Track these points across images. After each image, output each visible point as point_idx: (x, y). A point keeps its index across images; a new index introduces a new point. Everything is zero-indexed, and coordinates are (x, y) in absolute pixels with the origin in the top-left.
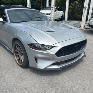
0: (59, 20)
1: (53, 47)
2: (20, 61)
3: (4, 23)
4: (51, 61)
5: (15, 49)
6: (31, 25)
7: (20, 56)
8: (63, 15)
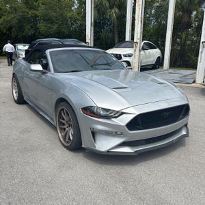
0: (150, 67)
1: (123, 113)
2: (67, 140)
3: (44, 73)
4: (120, 137)
5: (60, 117)
6: (92, 77)
7: (67, 129)
8: (159, 57)
